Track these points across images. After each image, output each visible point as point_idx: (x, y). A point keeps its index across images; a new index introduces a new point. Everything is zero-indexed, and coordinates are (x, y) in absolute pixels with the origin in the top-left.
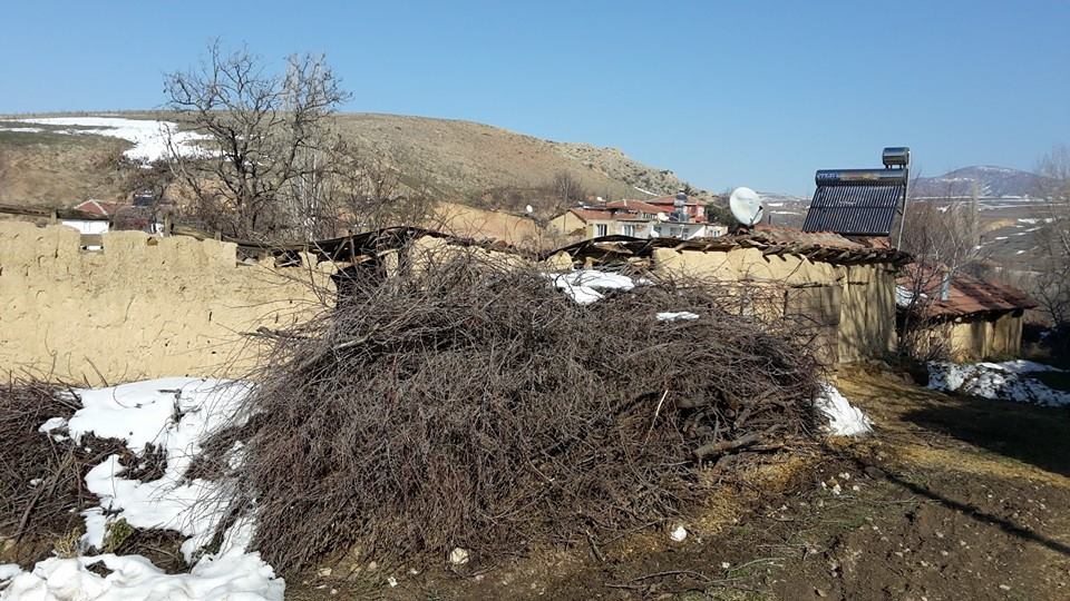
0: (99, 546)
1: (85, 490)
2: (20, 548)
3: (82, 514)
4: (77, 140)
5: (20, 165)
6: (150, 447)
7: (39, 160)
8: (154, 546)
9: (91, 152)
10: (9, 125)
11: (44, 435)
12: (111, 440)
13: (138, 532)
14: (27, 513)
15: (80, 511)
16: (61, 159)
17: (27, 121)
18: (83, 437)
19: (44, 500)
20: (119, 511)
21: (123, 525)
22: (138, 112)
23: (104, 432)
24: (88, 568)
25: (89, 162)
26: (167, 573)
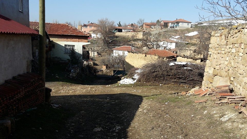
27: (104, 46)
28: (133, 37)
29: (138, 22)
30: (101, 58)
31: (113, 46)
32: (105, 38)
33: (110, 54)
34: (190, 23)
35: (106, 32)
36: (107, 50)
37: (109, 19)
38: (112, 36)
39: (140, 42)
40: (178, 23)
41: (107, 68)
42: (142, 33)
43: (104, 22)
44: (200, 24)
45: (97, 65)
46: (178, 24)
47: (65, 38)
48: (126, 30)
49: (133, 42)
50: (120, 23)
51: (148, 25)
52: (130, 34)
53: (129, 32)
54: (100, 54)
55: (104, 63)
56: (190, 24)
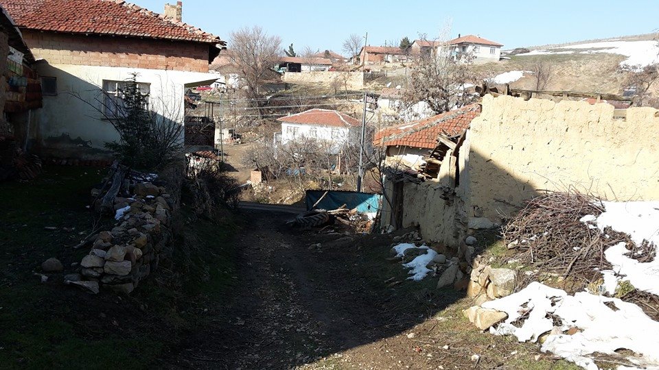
0: (612, 293)
1: (604, 259)
2: (566, 283)
3: (602, 272)
4: (592, 57)
5: (559, 74)
6: (645, 242)
7: (570, 70)
8: (643, 301)
9: (600, 64)
10: (556, 50)
11: (583, 223)
12: (621, 234)
13: (636, 291)
14: (571, 264)
15: (600, 270)
16: (582, 69)
17: (565, 47)
18: (605, 229)
19: (581, 259)
20: (624, 276)
21: (627, 284)
22: (632, 37)
23: (617, 228)
24: (605, 303)
25: (598, 70)
26: (653, 319)
27: (251, 113)
28: (335, 85)
29: (347, 46)
30: (244, 148)
31: (278, 110)
32: (252, 89)
33: (269, 137)
34: (499, 46)
35: (256, 69)
36: (260, 125)
37: (263, 32)
38: (274, 81)
39: (358, 101)
40: (463, 46)
41: (264, 178)
42: (362, 73)
43: (248, 40)
44: (520, 51)
45: (231, 169)
46: (464, 48)
47: (106, 51)
48: (313, 68)
49: (338, 102)
50: (291, 49)
51: (376, 54)
52: (326, 78)
53: (322, 72)
54: (239, 136)
55: (254, 162)
56: (498, 51)
